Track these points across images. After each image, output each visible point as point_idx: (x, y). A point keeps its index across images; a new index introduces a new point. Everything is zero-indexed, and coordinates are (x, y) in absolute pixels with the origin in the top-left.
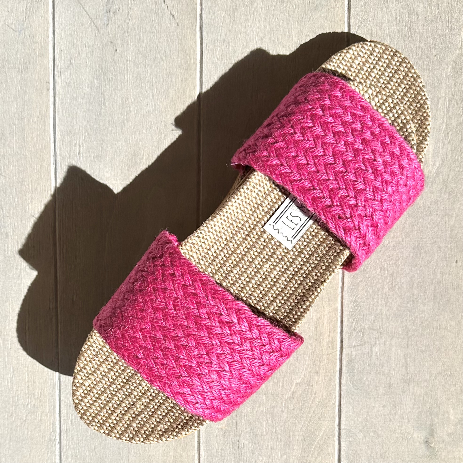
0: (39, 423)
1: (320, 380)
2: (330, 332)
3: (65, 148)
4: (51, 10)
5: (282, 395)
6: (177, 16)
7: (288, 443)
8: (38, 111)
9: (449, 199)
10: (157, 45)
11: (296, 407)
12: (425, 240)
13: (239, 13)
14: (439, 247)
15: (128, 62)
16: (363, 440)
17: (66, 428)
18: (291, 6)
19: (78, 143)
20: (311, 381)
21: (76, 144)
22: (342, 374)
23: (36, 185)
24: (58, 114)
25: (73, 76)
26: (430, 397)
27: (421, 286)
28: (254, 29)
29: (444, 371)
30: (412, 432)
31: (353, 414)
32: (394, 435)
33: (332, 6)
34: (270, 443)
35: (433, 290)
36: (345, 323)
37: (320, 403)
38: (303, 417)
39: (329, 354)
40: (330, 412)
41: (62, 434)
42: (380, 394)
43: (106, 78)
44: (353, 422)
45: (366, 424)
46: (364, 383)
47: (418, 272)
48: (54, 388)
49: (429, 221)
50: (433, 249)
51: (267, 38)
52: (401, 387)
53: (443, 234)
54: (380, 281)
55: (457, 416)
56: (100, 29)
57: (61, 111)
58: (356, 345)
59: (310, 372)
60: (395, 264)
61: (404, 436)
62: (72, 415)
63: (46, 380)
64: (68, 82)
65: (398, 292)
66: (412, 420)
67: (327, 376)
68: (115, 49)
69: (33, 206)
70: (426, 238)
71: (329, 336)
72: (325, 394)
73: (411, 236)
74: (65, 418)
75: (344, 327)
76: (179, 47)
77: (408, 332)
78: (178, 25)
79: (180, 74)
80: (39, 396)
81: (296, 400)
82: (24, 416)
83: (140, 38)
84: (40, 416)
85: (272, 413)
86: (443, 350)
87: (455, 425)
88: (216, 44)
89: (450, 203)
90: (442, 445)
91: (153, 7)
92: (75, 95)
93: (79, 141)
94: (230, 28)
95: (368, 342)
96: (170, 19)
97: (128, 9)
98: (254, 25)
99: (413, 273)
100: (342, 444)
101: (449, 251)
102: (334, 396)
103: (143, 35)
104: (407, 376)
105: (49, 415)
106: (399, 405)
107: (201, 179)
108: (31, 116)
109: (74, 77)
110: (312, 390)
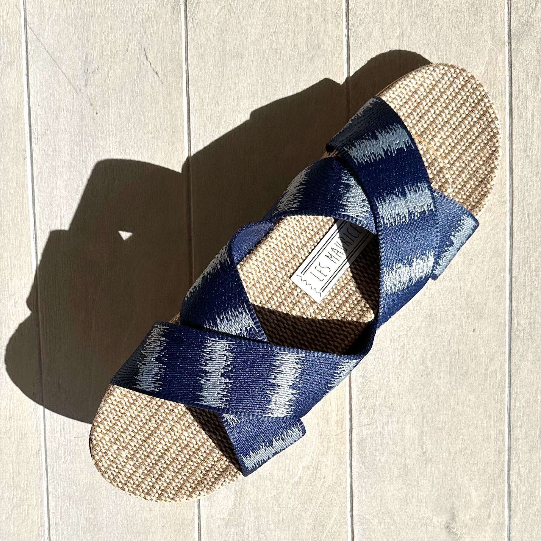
0: (26, 517)
1: (329, 462)
2: (338, 411)
3: (45, 221)
4: (25, 71)
5: (288, 480)
6: (161, 74)
7: (297, 532)
8: (15, 182)
9: (464, 262)
10: (141, 106)
11: (304, 493)
12: (438, 308)
13: (228, 68)
14: (454, 315)
15: (110, 126)
16: (377, 526)
17: (55, 522)
18: (285, 58)
19: (59, 215)
20: (319, 464)
21: (57, 216)
22: (353, 456)
23: (16, 262)
24: (36, 185)
25: (52, 142)
26: (449, 478)
27: (436, 357)
28: (246, 84)
29: (465, 450)
30: (431, 517)
31: (366, 498)
32: (412, 521)
33: (330, 57)
34: (276, 533)
35: (449, 361)
36: (353, 401)
37: (330, 488)
38: (312, 503)
39: (338, 435)
40: (341, 497)
41: (51, 528)
42: (395, 475)
43: (86, 144)
44: (366, 507)
45: (381, 509)
46: (377, 465)
47: (432, 343)
48: (41, 479)
49: (442, 287)
50: (447, 317)
51: (259, 93)
52: (417, 468)
53: (458, 301)
54: (390, 354)
55: (480, 498)
56: (78, 91)
57: (39, 180)
58: (366, 423)
59: (318, 455)
60: (406, 335)
61: (422, 521)
62: (61, 508)
63: (32, 470)
64: (46, 149)
65: (410, 365)
66: (431, 503)
67: (337, 458)
68: (95, 112)
69: (13, 284)
70: (439, 305)
71: (337, 415)
72: (335, 478)
73: (423, 304)
74: (54, 511)
75: (353, 404)
76: (164, 108)
77: (422, 408)
78: (162, 83)
79: (166, 137)
80: (26, 488)
81: (303, 485)
82: (10, 510)
83: (122, 99)
84: (26, 509)
85: (278, 500)
86: (462, 427)
87: (479, 508)
88: (205, 103)
89: (465, 266)
90: (465, 531)
91: (135, 64)
92: (54, 164)
93: (61, 213)
94: (219, 84)
95: (380, 421)
96: (154, 77)
97: (107, 68)
98: (245, 81)
99: (426, 344)
100: (356, 531)
101: (466, 320)
102: (345, 480)
103: (125, 96)
104: (424, 456)
105: (36, 508)
106: (416, 488)
107: (193, 250)
108: (7, 188)
109: (52, 144)
110: (321, 473)
